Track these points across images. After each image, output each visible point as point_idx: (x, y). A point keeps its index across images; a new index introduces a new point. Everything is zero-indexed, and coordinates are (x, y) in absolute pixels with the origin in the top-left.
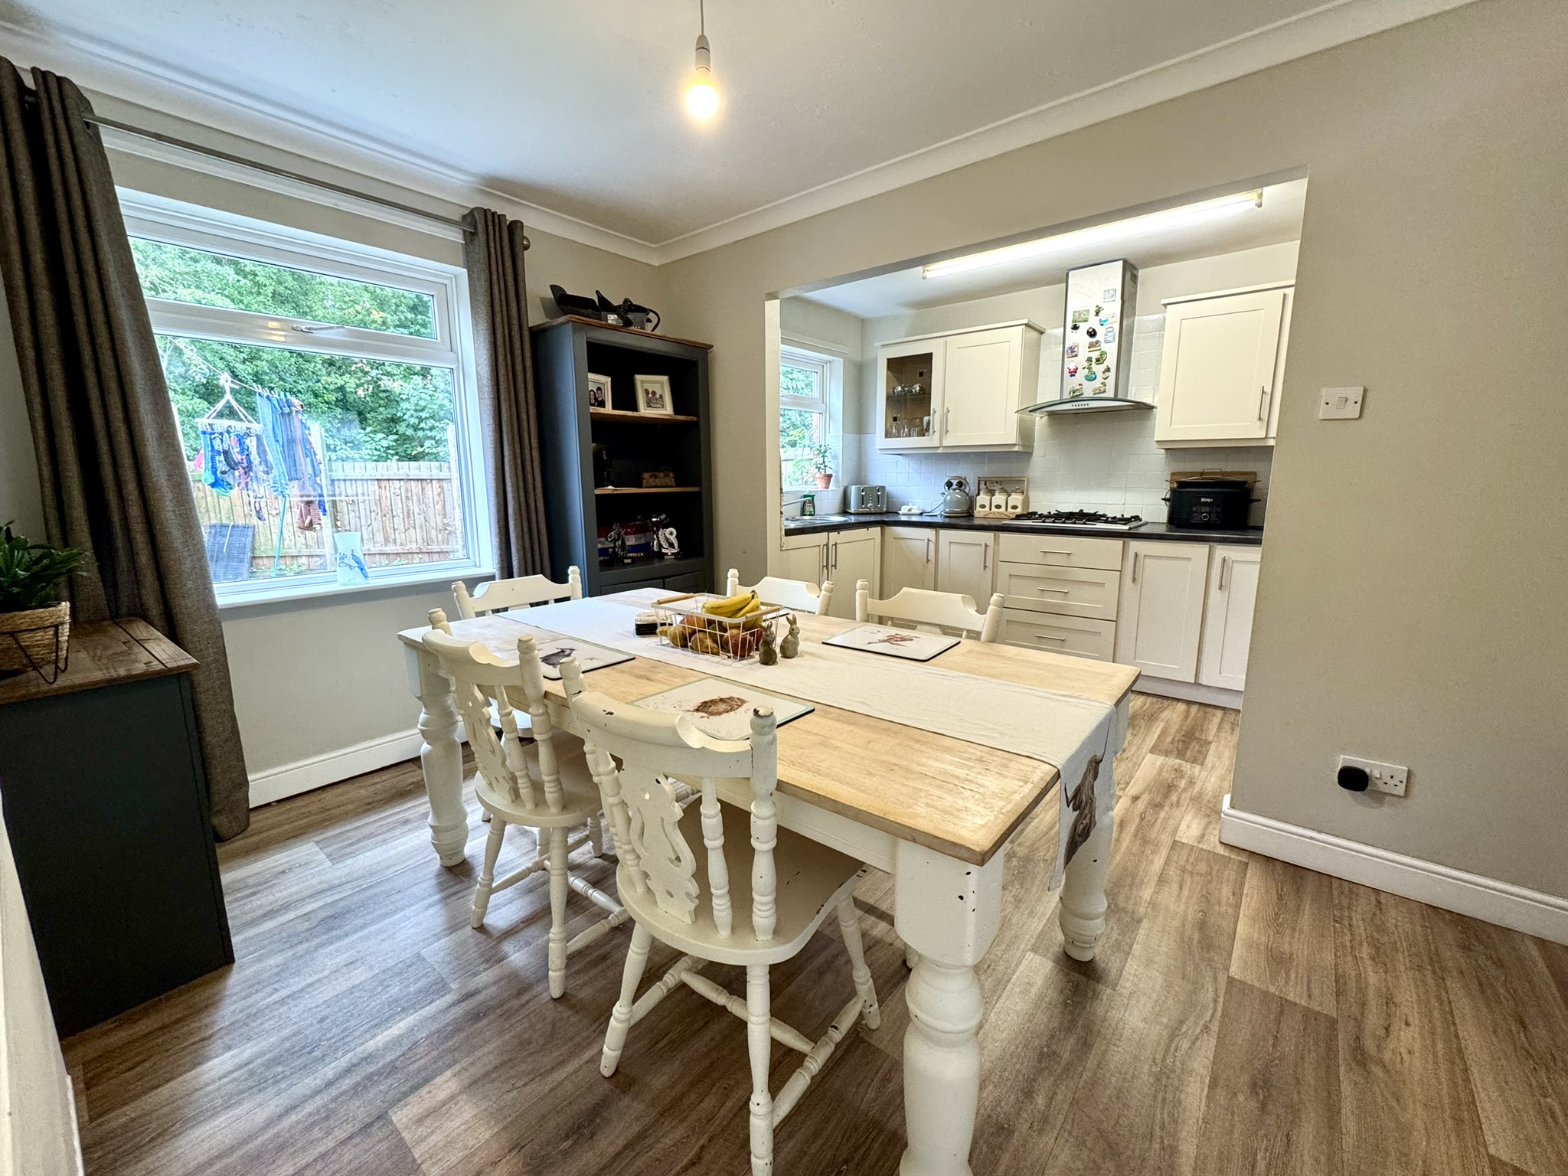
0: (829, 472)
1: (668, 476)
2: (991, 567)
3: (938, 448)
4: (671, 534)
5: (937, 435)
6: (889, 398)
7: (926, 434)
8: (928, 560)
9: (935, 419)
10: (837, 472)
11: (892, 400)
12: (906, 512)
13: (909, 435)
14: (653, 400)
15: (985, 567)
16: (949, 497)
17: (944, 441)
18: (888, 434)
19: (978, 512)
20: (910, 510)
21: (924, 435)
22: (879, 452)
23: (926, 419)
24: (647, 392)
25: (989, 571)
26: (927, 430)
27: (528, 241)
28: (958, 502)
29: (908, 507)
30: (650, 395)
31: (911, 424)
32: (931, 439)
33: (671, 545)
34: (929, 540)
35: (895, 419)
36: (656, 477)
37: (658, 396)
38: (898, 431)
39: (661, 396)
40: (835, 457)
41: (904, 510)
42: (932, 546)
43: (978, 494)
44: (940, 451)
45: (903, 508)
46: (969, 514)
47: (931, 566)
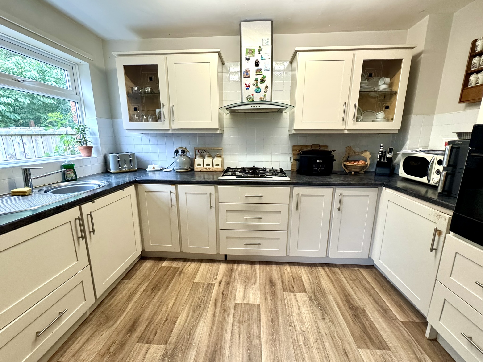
0: (89, 144)
2: (214, 207)
3: (169, 130)
5: (167, 122)
6: (128, 95)
7: (159, 120)
8: (172, 205)
9: (165, 111)
10: (96, 144)
11: (130, 96)
13: (147, 121)
15: (211, 207)
16: (178, 160)
17: (172, 126)
18: (131, 120)
21: (157, 121)
22: (127, 131)
23: (157, 111)
25: (213, 210)
26: (159, 118)
28: (183, 163)
31: (147, 113)
32: (164, 124)
34: (171, 192)
35: (135, 109)
38: (139, 117)
40: (93, 134)
42: (174, 196)
44: (170, 132)
47: (175, 209)
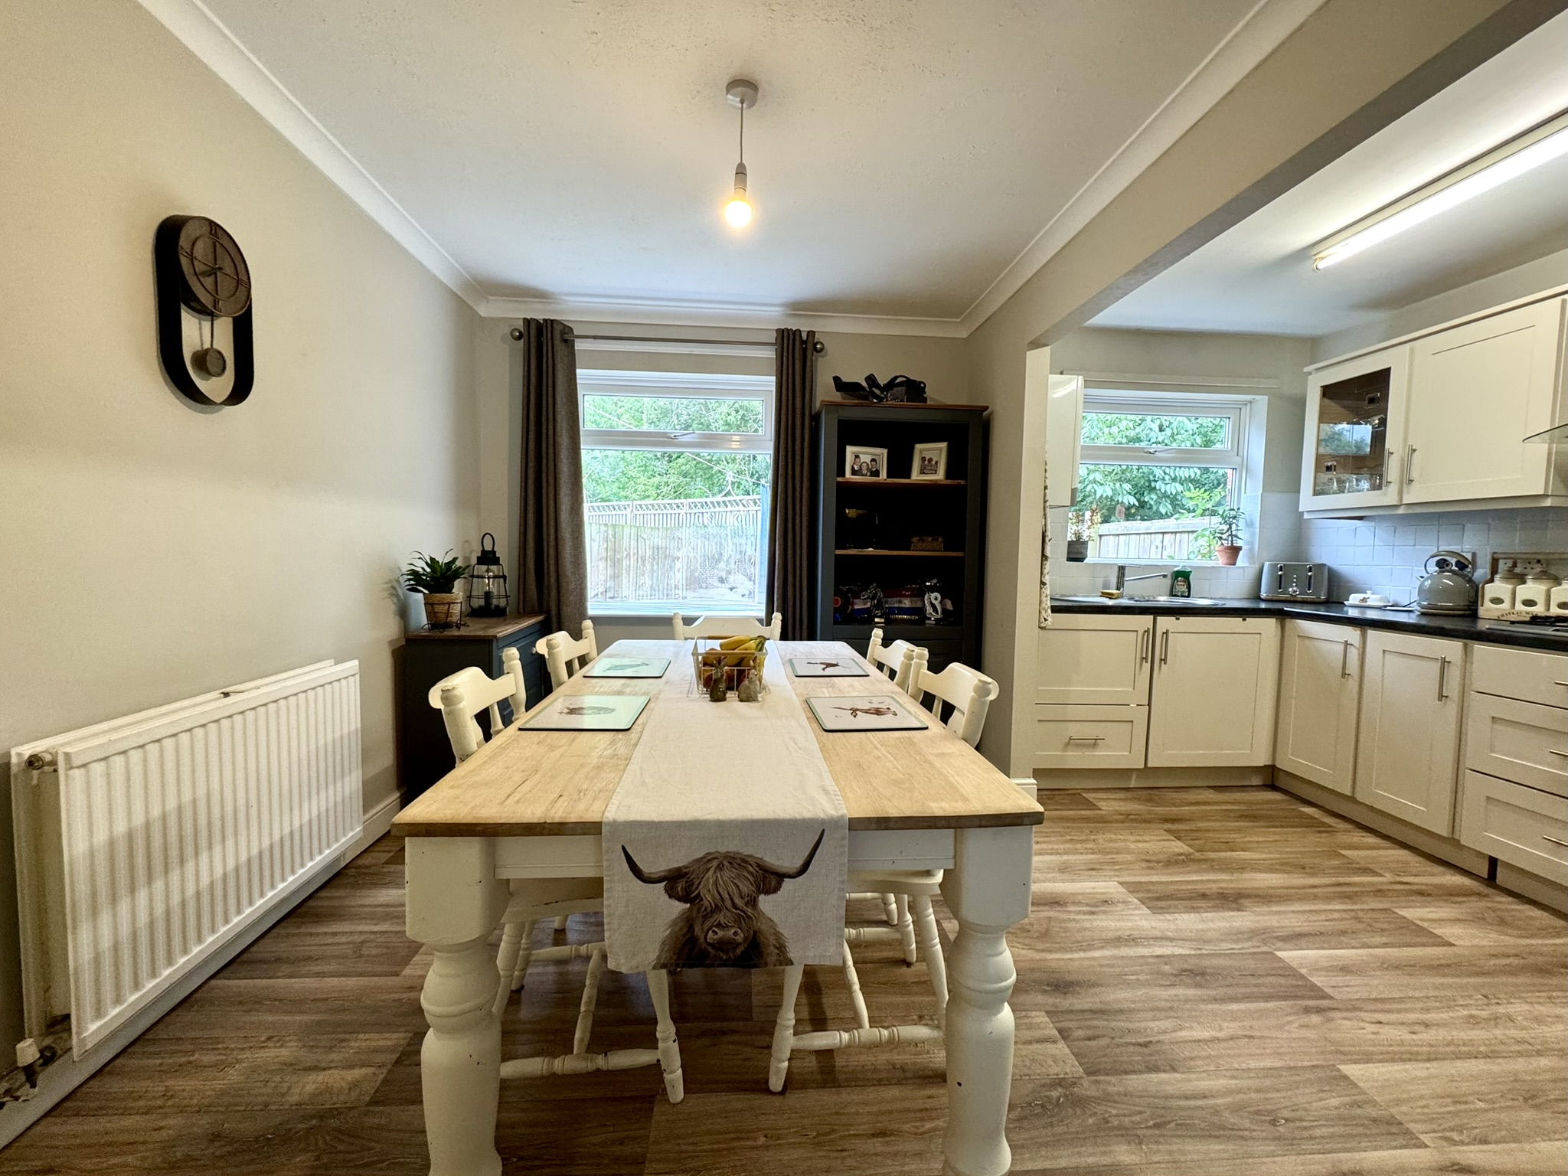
1: (937, 540)
4: (936, 599)
12: (1357, 603)
14: (928, 466)
19: (1486, 609)
20: (1364, 600)
24: (923, 459)
27: (822, 344)
29: (1361, 596)
30: (926, 462)
33: (935, 610)
36: (923, 541)
37: (933, 463)
39: (936, 463)
41: (1354, 599)
43: (1492, 580)
45: (1352, 597)
46: (1471, 611)
